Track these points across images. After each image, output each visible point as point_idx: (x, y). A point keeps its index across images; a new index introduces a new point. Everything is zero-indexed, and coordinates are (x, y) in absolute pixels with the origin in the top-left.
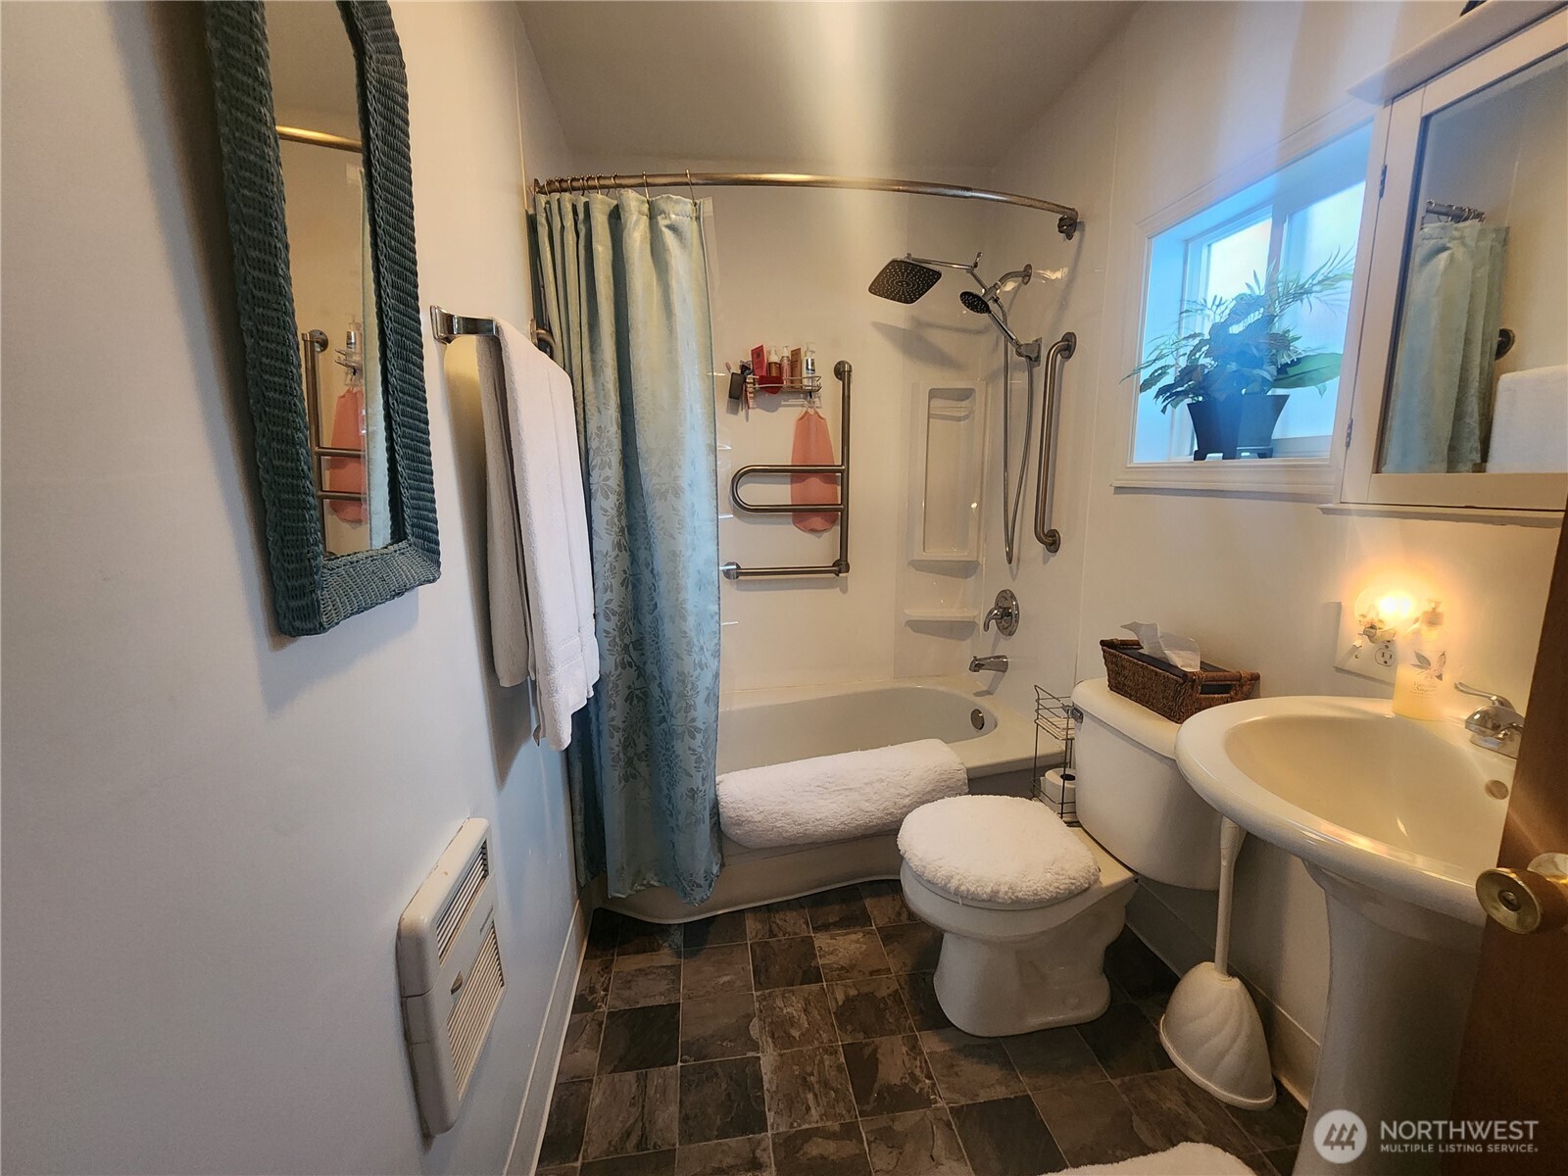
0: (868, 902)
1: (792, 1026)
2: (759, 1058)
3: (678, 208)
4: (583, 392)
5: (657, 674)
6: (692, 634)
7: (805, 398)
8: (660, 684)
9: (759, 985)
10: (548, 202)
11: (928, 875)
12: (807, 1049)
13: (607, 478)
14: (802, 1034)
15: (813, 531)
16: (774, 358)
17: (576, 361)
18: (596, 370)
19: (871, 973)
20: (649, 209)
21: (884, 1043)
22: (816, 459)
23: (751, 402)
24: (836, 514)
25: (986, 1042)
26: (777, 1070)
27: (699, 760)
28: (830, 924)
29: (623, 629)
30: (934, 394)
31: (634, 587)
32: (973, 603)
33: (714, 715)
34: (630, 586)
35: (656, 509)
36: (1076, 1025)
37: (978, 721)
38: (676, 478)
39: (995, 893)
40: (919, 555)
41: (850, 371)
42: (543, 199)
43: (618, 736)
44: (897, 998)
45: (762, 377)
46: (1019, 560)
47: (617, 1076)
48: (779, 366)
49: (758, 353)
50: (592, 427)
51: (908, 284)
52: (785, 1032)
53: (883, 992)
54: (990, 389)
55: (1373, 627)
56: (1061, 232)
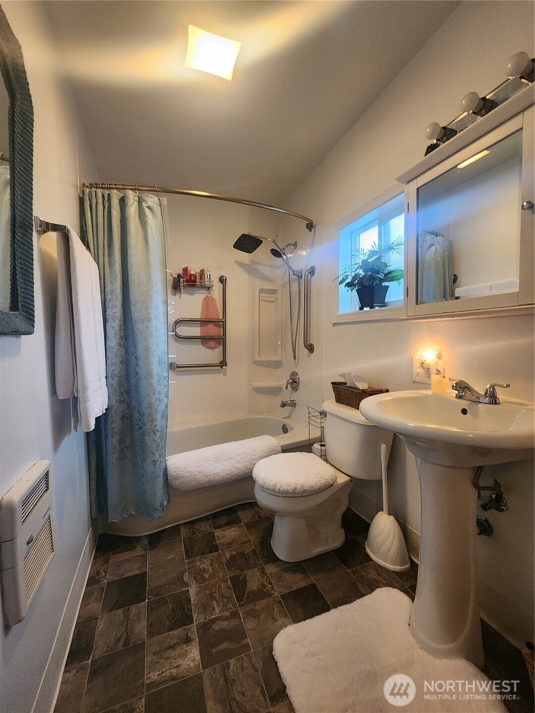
0: (240, 514)
1: (205, 572)
2: (189, 590)
3: (152, 200)
4: (104, 275)
5: (137, 406)
6: (155, 384)
7: (207, 290)
8: (139, 411)
9: (188, 557)
10: (90, 192)
11: (266, 485)
12: (213, 581)
13: (115, 313)
14: (210, 575)
15: (210, 348)
16: (193, 272)
17: (101, 260)
18: (111, 264)
19: (242, 544)
20: (138, 199)
21: (249, 573)
22: (211, 316)
23: (182, 291)
24: (220, 341)
25: (295, 564)
26: (198, 594)
27: (158, 446)
28: (222, 525)
29: (120, 384)
30: (261, 291)
31: (126, 364)
32: (281, 379)
33: (165, 425)
34: (124, 365)
35: (139, 327)
36: (333, 551)
37: (285, 430)
38: (149, 313)
39: (295, 489)
40: (257, 359)
41: (226, 280)
42: (87, 190)
43: (116, 437)
44: (254, 552)
45: (187, 280)
46: (298, 359)
47: (112, 613)
48: (195, 276)
49: (185, 270)
50: (108, 290)
51: (249, 245)
52: (201, 576)
53: (248, 551)
54: (284, 290)
55: (423, 363)
56: (308, 229)
